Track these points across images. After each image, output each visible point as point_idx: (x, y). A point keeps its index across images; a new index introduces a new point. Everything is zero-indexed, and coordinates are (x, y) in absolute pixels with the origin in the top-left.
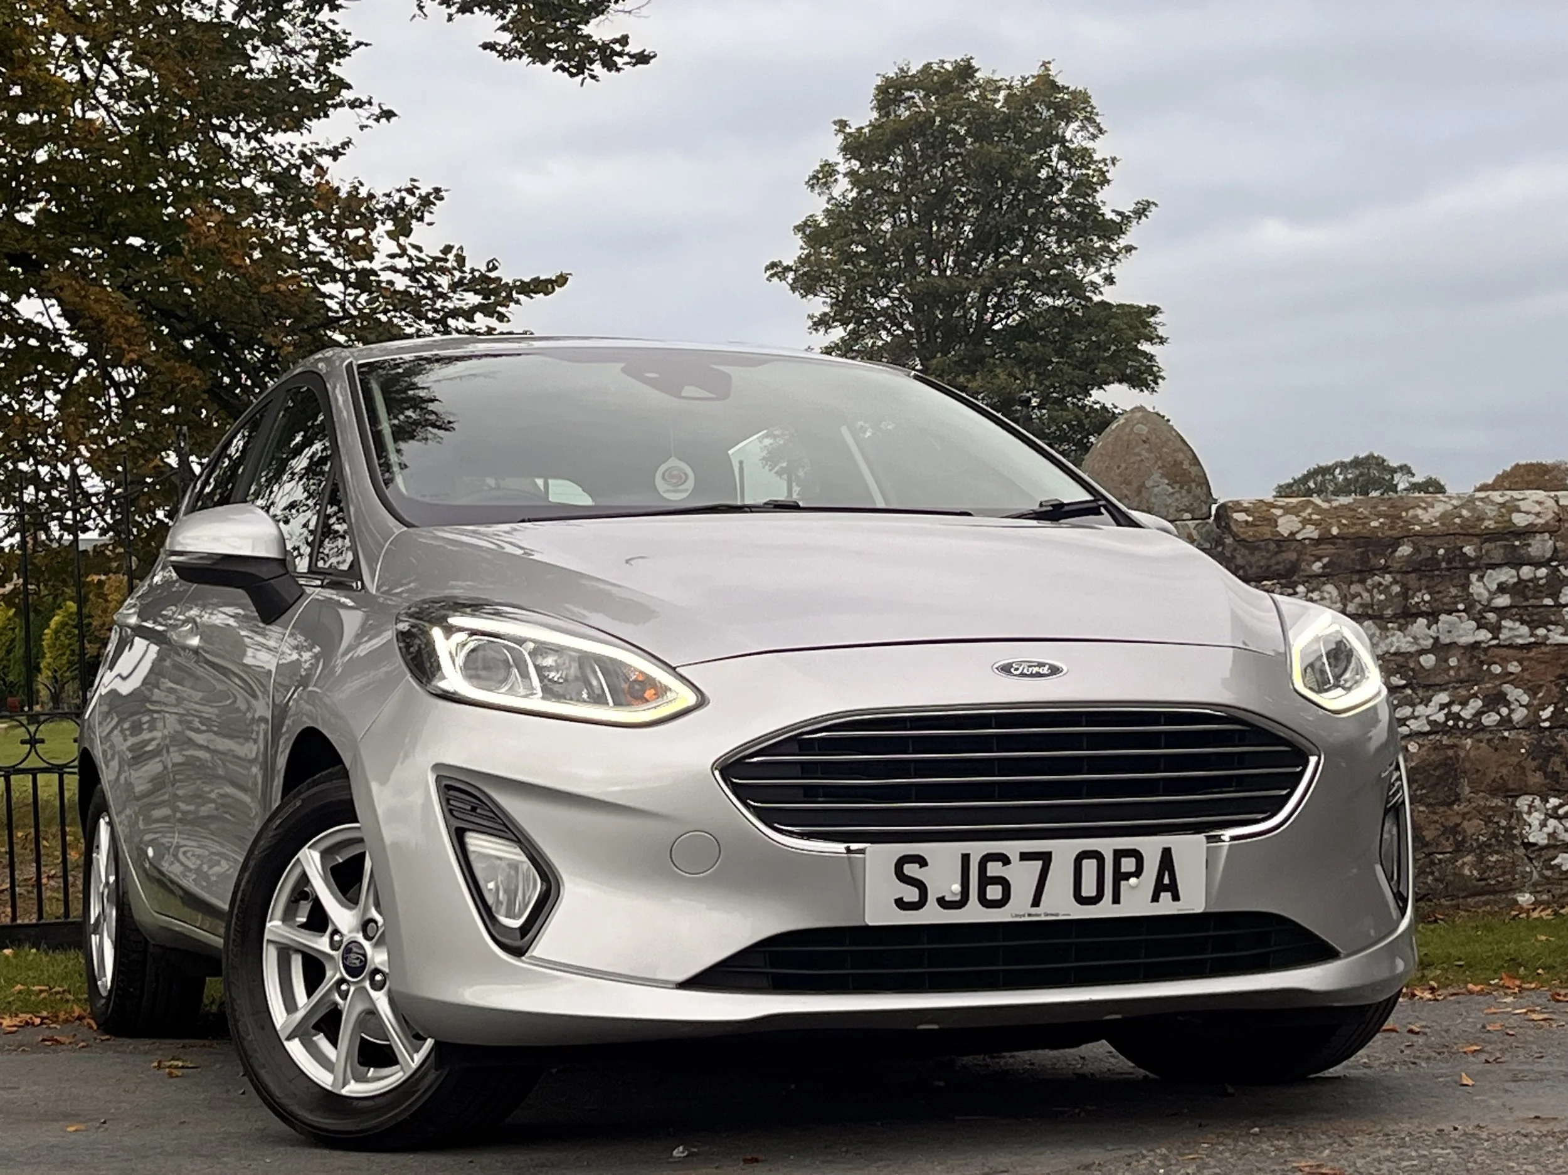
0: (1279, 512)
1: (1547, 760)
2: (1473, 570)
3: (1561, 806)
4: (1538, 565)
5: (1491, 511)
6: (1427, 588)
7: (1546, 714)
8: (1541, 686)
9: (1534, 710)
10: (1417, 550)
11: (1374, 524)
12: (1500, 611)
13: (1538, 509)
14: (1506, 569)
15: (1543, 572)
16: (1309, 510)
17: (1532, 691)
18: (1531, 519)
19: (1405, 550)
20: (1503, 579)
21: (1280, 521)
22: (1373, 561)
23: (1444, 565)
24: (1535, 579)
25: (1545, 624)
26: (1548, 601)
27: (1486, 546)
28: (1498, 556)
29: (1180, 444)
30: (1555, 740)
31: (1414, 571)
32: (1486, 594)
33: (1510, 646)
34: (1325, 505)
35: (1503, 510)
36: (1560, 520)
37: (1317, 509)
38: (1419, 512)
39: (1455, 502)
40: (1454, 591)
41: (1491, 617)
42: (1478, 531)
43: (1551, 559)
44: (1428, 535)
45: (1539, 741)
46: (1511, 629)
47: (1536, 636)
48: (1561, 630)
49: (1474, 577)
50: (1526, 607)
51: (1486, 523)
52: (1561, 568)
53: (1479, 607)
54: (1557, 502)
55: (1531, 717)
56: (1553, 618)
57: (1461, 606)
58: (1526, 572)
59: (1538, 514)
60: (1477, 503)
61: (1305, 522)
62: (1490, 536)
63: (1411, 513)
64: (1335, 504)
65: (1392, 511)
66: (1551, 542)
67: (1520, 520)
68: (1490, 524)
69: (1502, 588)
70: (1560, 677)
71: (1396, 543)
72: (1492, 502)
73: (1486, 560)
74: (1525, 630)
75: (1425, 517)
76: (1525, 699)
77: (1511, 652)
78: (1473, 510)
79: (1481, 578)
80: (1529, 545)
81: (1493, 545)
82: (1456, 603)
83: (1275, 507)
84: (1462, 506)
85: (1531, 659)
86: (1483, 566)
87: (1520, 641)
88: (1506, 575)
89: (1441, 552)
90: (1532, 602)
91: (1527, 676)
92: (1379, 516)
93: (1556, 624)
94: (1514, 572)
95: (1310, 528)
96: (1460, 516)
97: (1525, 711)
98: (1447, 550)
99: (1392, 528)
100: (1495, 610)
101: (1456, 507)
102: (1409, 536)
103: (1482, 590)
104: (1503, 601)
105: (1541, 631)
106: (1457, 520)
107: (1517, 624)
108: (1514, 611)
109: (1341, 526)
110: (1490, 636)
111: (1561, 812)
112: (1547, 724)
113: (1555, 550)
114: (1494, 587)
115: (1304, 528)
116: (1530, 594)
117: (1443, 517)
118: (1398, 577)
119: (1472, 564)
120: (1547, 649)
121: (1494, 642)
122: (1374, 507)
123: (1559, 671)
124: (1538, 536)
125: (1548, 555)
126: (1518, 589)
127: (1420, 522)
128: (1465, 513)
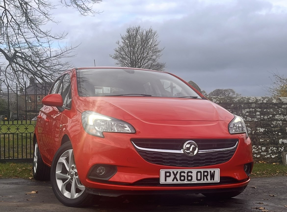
0: (213, 98)
1: (253, 140)
2: (243, 109)
3: (255, 147)
4: (253, 108)
5: (246, 100)
6: (236, 111)
7: (253, 132)
8: (253, 128)
9: (252, 131)
10: (234, 106)
11: (228, 101)
12: (247, 116)
13: (253, 99)
14: (248, 109)
15: (254, 109)
16: (218, 98)
17: (251, 128)
18: (252, 101)
19: (232, 105)
20: (247, 110)
21: (213, 100)
22: (228, 107)
23: (238, 108)
24: (252, 111)
25: (254, 118)
26: (254, 114)
27: (245, 105)
28: (247, 107)
29: (197, 87)
30: (254, 136)
31: (234, 109)
32: (245, 113)
33: (248, 121)
34: (220, 98)
35: (248, 99)
36: (256, 101)
37: (219, 98)
38: (235, 99)
39: (240, 98)
40: (240, 112)
41: (245, 116)
42: (244, 103)
43: (255, 108)
44: (236, 103)
45: (252, 136)
46: (248, 118)
47: (252, 120)
48: (256, 119)
49: (243, 110)
50: (251, 115)
51: (245, 101)
52: (256, 109)
53: (244, 115)
54: (256, 99)
55: (251, 133)
56: (255, 117)
57: (241, 115)
58: (251, 109)
59: (253, 100)
60: (244, 98)
61: (217, 100)
62: (245, 104)
63: (233, 99)
64: (222, 97)
65: (231, 99)
66: (255, 105)
67: (250, 101)
68: (246, 102)
69: (247, 112)
70: (256, 126)
71: (231, 104)
72: (246, 98)
73: (245, 107)
74: (251, 119)
75: (236, 100)
76: (250, 130)
77: (248, 122)
78: (243, 99)
79: (244, 110)
80: (252, 105)
81: (246, 105)
82: (240, 114)
83: (212, 98)
84: (241, 99)
85: (251, 123)
86: (244, 108)
87: (250, 120)
88: (248, 110)
89: (238, 106)
90: (252, 114)
91: (251, 126)
92: (229, 100)
93: (255, 118)
94: (249, 109)
95: (218, 101)
96: (241, 100)
97: (250, 132)
98: (239, 106)
99: (230, 102)
100: (246, 115)
101: (240, 99)
102: (233, 103)
103: (244, 112)
104: (247, 114)
105: (253, 119)
106: (241, 101)
107: (249, 118)
108: (249, 116)
109: (222, 101)
110: (245, 119)
111: (255, 148)
112: (253, 134)
113: (256, 106)
114: (246, 112)
115: (217, 101)
116: (251, 113)
117: (238, 100)
118: (231, 110)
119: (243, 108)
120: (254, 122)
121: (246, 120)
122: (228, 98)
123: (256, 125)
124: (253, 104)
125: (255, 107)
126: (250, 112)
127: (235, 101)
128: (242, 100)
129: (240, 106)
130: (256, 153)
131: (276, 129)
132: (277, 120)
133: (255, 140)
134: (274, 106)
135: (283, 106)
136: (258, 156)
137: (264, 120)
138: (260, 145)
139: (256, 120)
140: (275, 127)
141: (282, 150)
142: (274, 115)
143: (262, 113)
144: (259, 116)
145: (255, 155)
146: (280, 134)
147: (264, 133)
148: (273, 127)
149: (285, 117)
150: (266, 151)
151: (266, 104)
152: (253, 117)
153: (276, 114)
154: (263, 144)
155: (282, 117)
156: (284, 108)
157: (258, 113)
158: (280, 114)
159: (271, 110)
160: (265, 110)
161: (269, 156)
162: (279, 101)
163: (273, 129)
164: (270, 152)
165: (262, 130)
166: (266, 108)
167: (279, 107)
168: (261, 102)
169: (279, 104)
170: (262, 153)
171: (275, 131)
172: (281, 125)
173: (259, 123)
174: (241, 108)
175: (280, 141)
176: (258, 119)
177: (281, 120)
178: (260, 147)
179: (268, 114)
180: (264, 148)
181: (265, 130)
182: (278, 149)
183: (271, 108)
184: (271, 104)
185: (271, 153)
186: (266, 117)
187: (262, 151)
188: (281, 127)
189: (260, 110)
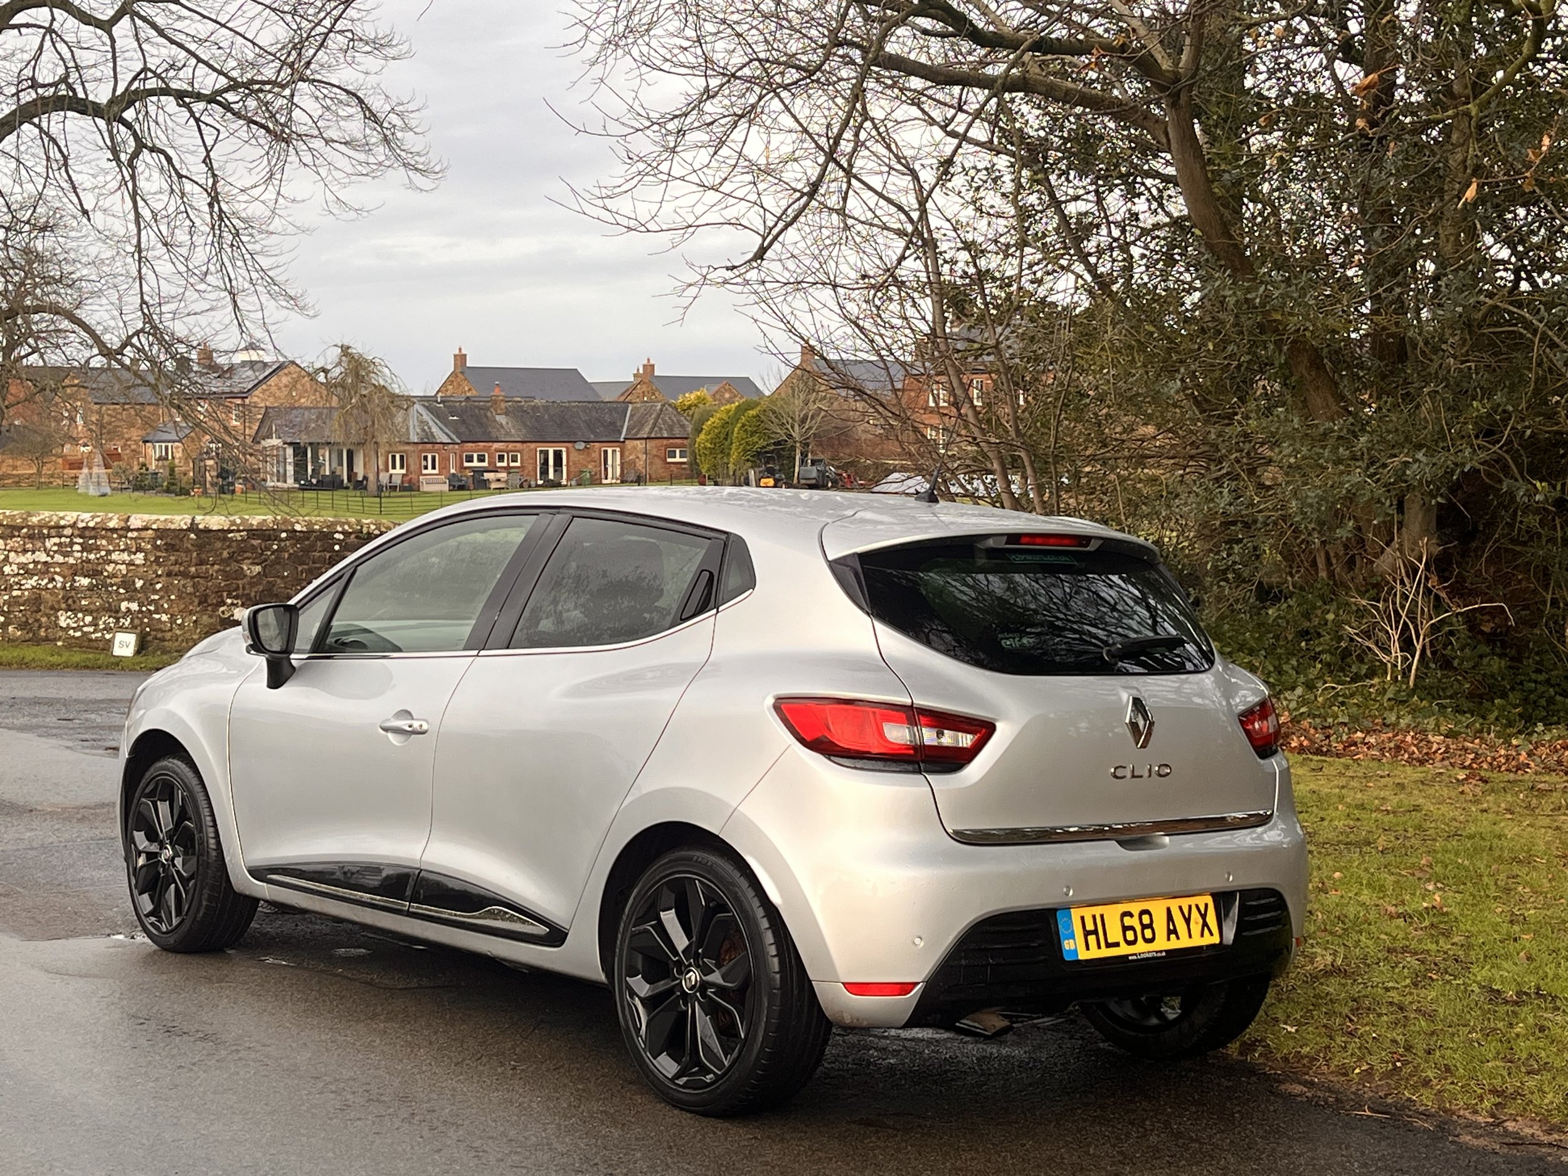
129: (40, 532)
130: (73, 628)
131: (113, 581)
132: (116, 563)
133: (70, 601)
134: (109, 534)
135: (130, 535)
136: (78, 634)
137: (88, 561)
138: (81, 611)
139: (71, 561)
140: (114, 576)
141: (127, 624)
142: (109, 552)
143: (85, 548)
144: (79, 555)
145: (71, 632)
146: (122, 591)
147: (91, 588)
148: (108, 577)
149: (133, 557)
150: (94, 624)
151: (93, 528)
152: (66, 555)
153: (114, 551)
154: (87, 611)
155: (125, 556)
156: (131, 539)
157: (77, 547)
158: (123, 551)
159: (104, 542)
160: (91, 542)
161: (99, 635)
162: (122, 524)
163: (109, 581)
164: (101, 627)
165: (85, 581)
166: (95, 538)
167: (120, 537)
168: (84, 525)
169: (122, 529)
170: (85, 629)
171: (112, 586)
172: (124, 572)
173: (80, 567)
174: (43, 538)
175: (124, 605)
176: (76, 559)
177: (124, 563)
178: (80, 615)
179: (98, 549)
180: (88, 619)
181: (91, 583)
182: (118, 620)
183: (103, 537)
184: (103, 529)
185: (104, 629)
186: (92, 556)
187: (85, 625)
188: (124, 576)
189: (81, 541)
